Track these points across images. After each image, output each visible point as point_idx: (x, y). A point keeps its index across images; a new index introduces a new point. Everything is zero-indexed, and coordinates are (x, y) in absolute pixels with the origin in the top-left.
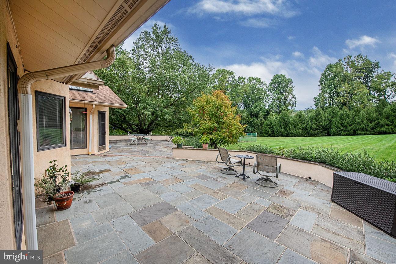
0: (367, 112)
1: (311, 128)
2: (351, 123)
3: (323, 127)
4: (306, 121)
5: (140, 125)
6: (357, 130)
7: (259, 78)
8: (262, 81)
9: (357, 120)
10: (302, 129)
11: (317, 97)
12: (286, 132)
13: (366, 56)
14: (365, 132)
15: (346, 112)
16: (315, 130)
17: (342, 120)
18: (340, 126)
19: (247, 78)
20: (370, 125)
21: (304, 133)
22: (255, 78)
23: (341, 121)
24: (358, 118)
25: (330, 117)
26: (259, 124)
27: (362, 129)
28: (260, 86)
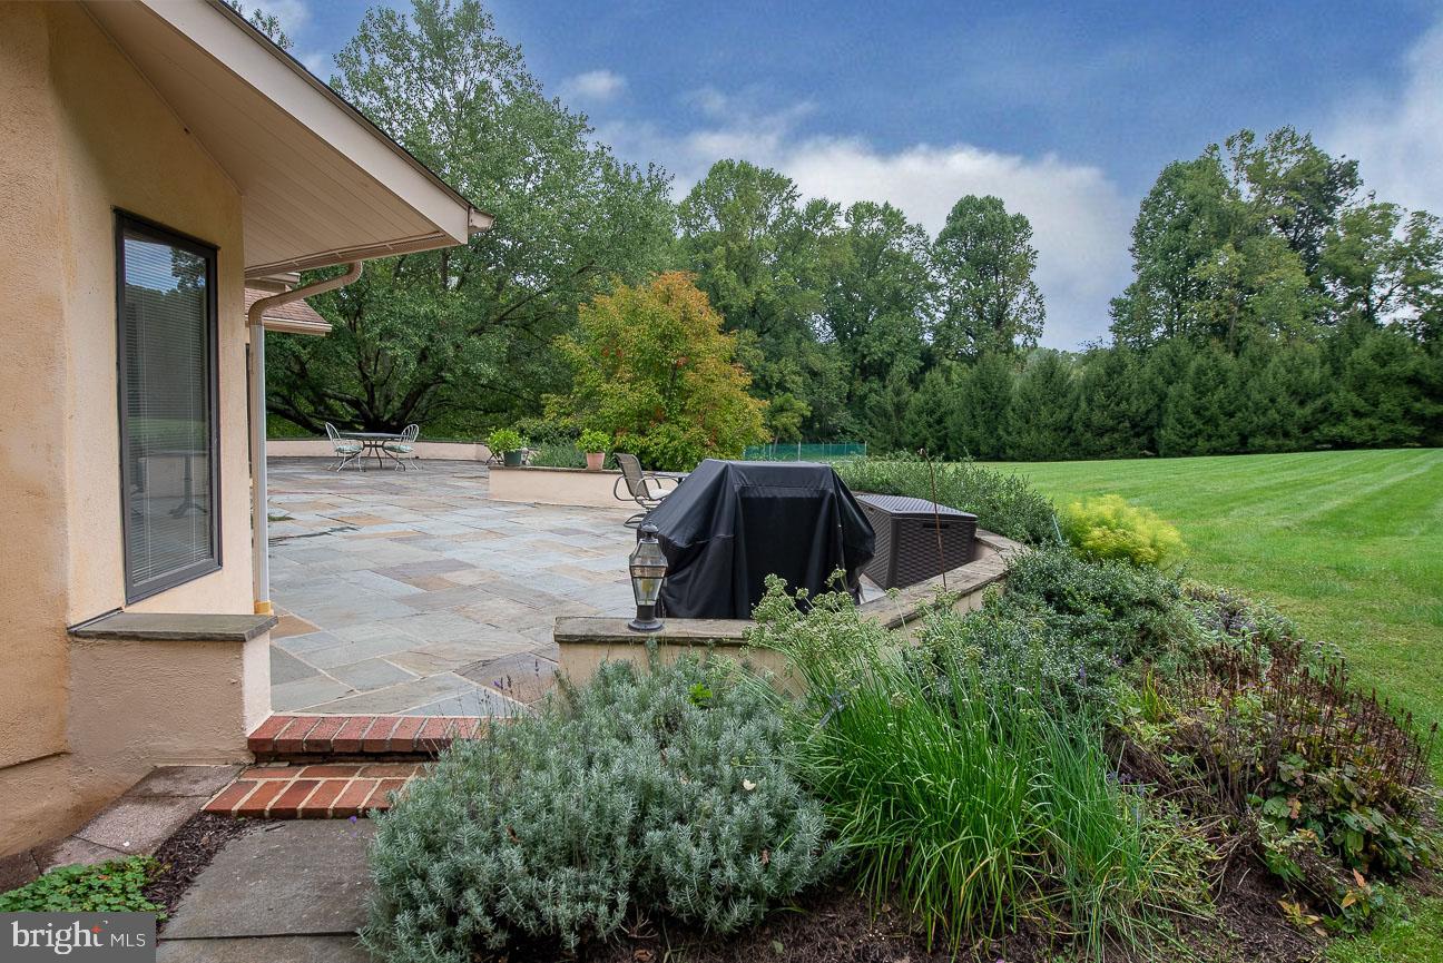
0: (1290, 363)
1: (1087, 426)
2: (1232, 407)
3: (1132, 420)
4: (1070, 397)
5: (368, 403)
6: (1253, 434)
7: (895, 210)
8: (909, 222)
9: (1256, 396)
10: (1055, 430)
11: (1124, 297)
12: (993, 441)
13: (1307, 137)
14: (1280, 442)
15: (1215, 360)
16: (1102, 435)
17: (1201, 392)
18: (1192, 417)
19: (843, 208)
20: (1299, 412)
21: (1059, 446)
22: (881, 206)
23: (1199, 399)
24: (1257, 386)
25: (1159, 382)
26: (890, 408)
27: (1270, 431)
28: (900, 245)
